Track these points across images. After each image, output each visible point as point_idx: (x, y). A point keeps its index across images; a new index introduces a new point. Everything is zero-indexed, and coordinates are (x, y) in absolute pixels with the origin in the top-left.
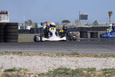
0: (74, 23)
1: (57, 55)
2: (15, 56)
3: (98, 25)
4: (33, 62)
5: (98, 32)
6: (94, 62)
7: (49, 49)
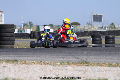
0: (86, 26)
1: (61, 64)
2: (9, 65)
3: (115, 28)
4: (31, 71)
5: (115, 36)
6: (107, 72)
7: (51, 56)
